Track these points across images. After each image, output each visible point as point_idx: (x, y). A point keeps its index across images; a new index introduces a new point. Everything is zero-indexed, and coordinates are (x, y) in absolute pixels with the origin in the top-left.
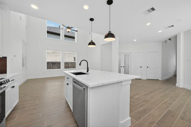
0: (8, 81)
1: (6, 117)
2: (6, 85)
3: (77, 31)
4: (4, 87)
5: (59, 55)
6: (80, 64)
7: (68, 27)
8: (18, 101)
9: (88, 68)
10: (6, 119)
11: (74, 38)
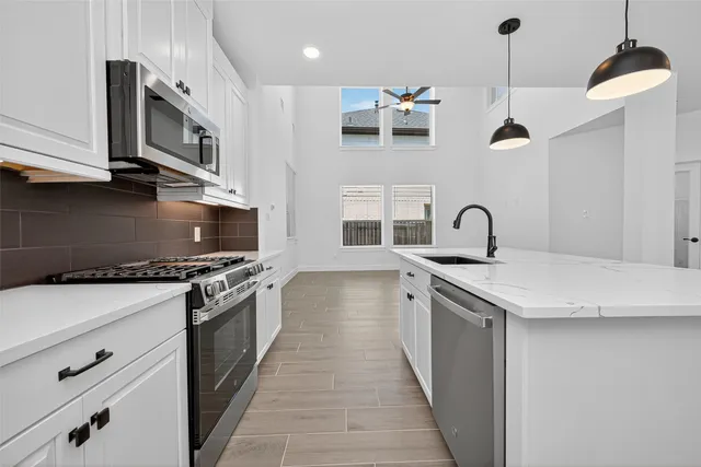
0: (260, 269)
1: (257, 363)
2: (258, 278)
3: (437, 102)
4: (255, 283)
5: (376, 199)
6: (457, 224)
7: (404, 96)
8: (279, 327)
9: (491, 238)
10: (259, 366)
11: (424, 133)
